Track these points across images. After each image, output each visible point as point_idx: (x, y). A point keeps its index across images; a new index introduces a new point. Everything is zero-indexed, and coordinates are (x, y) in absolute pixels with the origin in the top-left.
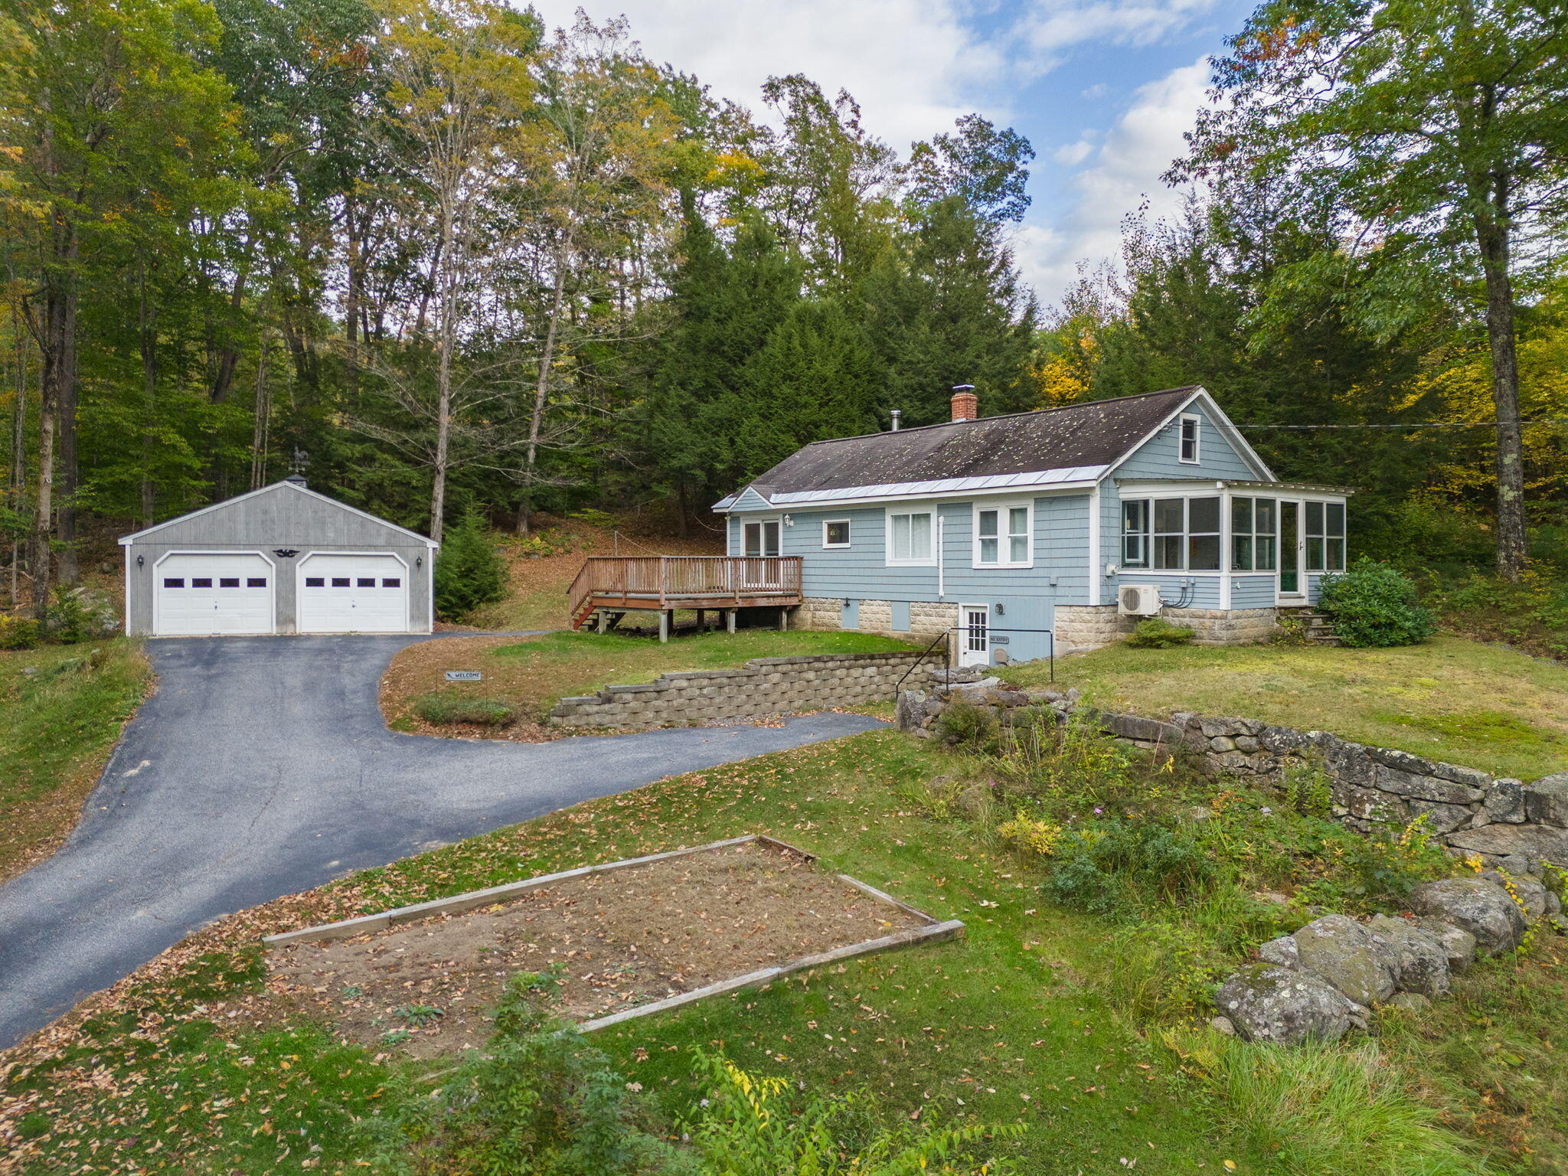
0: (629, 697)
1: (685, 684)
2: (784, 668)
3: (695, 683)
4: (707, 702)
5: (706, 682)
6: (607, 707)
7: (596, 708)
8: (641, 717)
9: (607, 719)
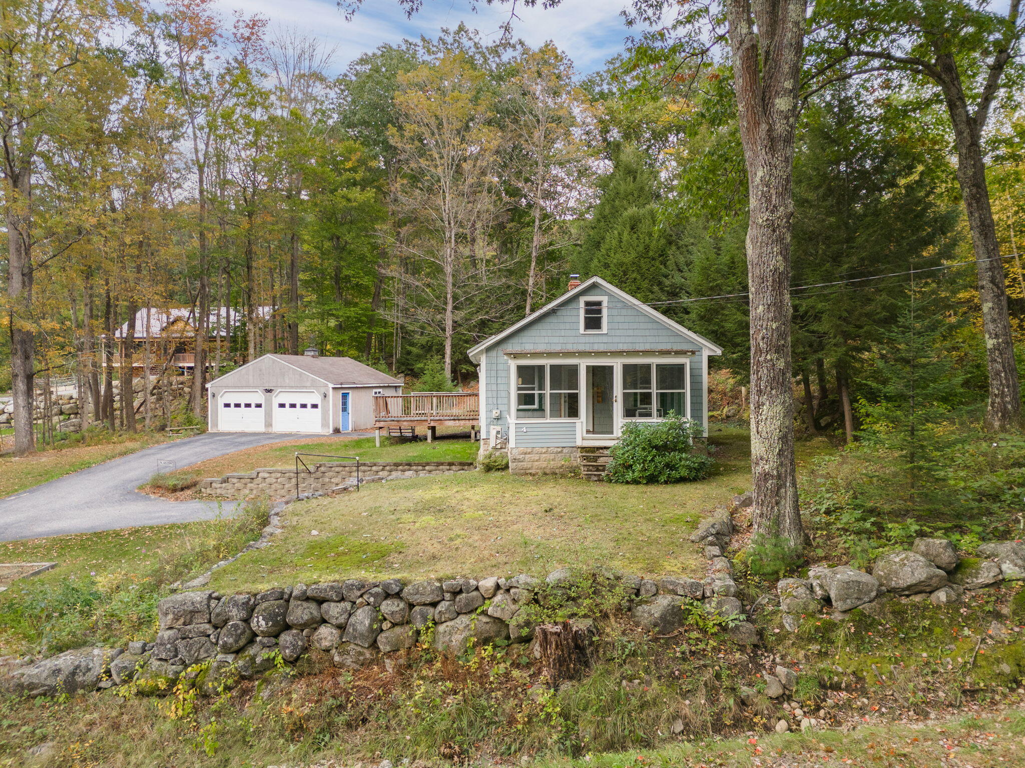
0: (235, 481)
1: (266, 475)
2: (337, 469)
3: (273, 475)
4: (281, 486)
5: (279, 475)
6: (224, 485)
7: (219, 485)
8: (242, 492)
9: (223, 492)
